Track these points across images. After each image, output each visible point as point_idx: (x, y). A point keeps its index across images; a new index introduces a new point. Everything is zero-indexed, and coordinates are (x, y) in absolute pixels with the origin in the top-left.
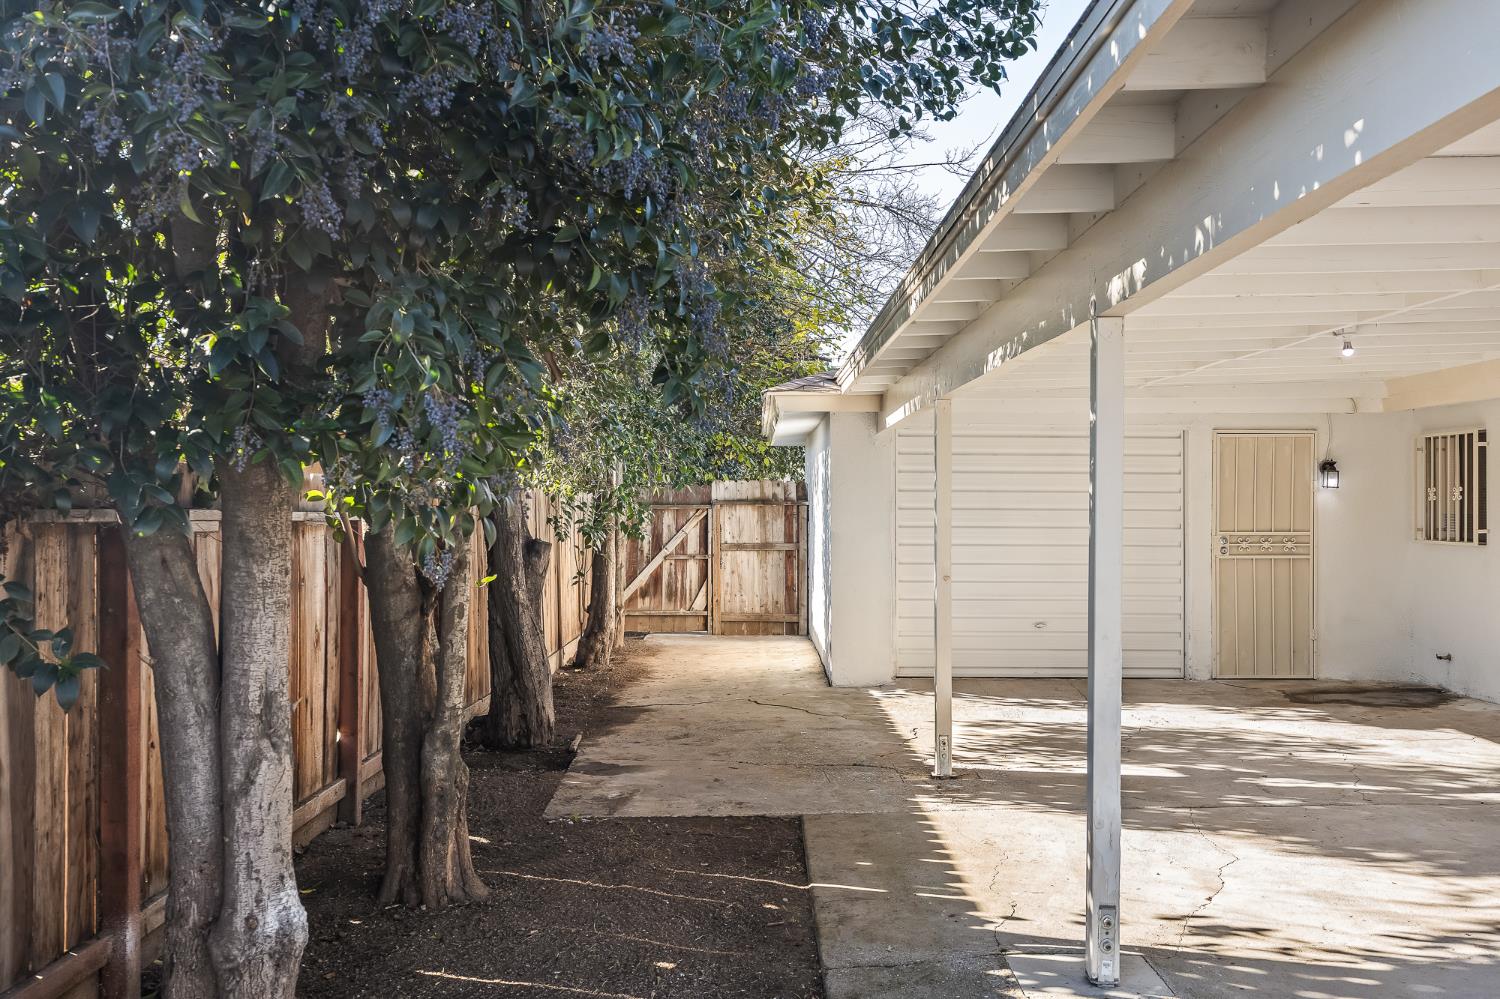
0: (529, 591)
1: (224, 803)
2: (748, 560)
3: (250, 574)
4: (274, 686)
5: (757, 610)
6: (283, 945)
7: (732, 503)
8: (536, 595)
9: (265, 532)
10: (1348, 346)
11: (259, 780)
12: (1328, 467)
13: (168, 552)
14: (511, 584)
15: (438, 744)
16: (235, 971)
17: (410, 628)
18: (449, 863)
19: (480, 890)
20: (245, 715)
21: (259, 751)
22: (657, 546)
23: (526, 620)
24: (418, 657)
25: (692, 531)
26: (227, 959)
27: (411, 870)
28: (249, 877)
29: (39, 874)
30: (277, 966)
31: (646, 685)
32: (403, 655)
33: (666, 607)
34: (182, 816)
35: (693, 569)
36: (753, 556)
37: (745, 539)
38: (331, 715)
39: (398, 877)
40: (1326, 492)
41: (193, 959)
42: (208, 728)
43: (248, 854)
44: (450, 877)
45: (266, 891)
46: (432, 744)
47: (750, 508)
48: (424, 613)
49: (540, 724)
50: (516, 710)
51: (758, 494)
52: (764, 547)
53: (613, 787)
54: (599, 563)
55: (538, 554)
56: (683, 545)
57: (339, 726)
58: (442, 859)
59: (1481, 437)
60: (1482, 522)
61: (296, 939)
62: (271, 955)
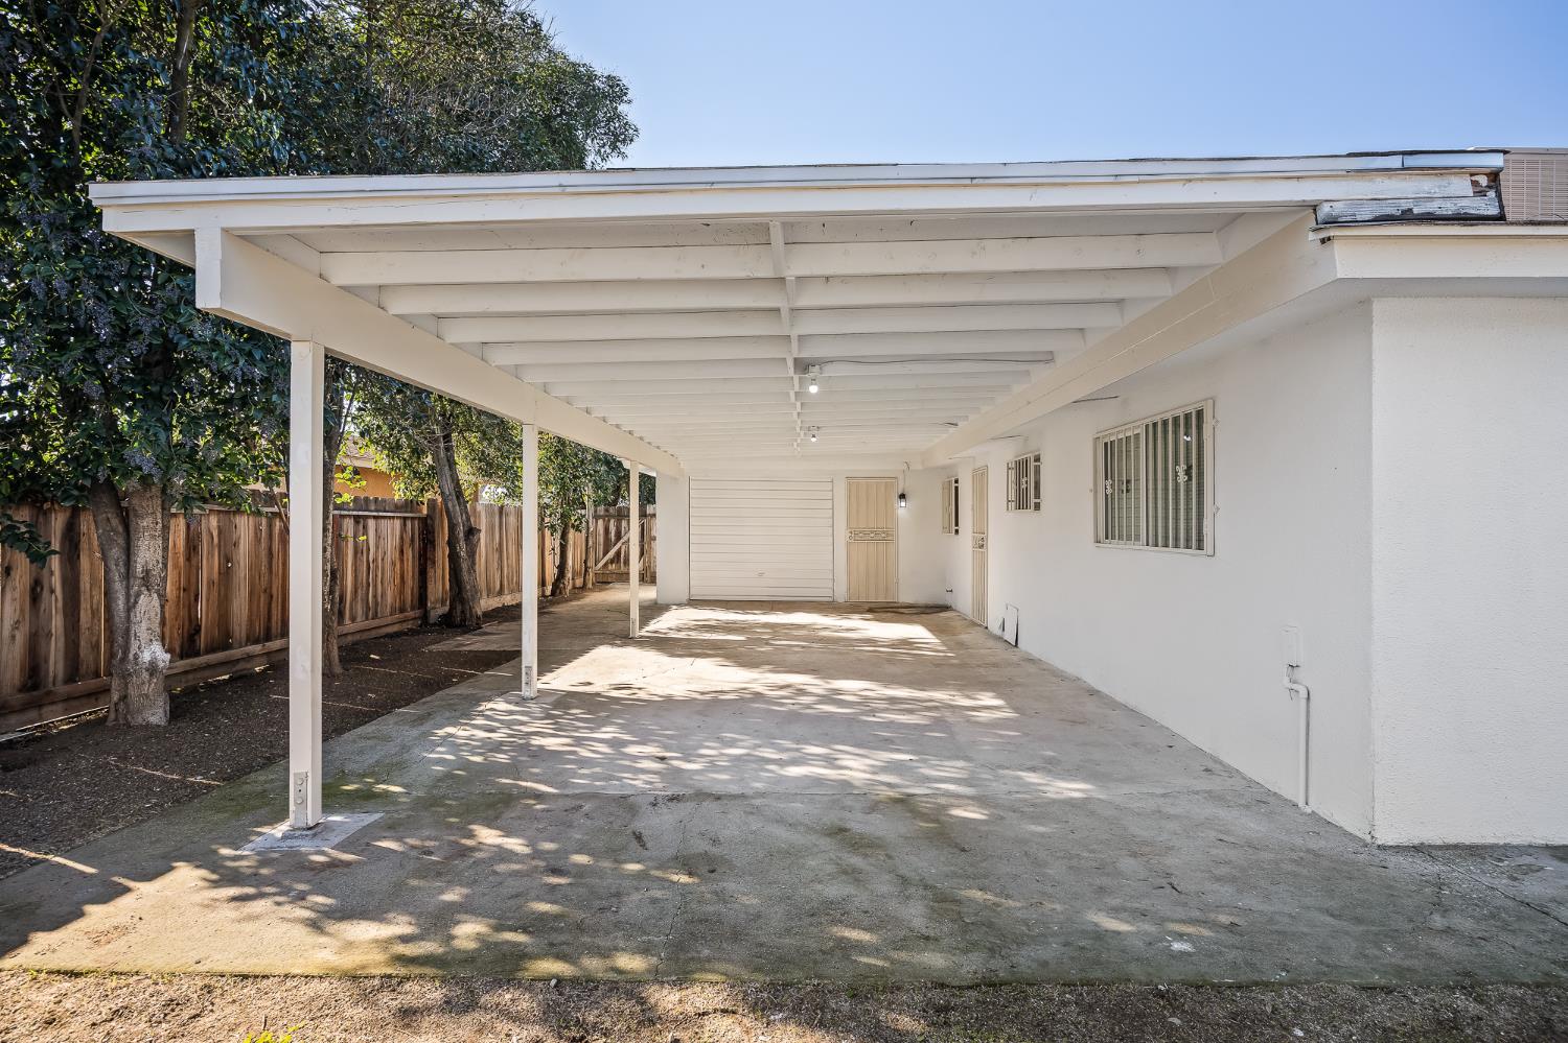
0: (467, 552)
1: (129, 611)
3: (137, 523)
4: (150, 567)
6: (154, 666)
10: (814, 436)
11: (140, 602)
12: (902, 496)
13: (109, 515)
14: (456, 548)
16: (129, 675)
20: (136, 577)
21: (142, 591)
23: (465, 566)
26: (128, 670)
28: (136, 639)
29: (82, 643)
30: (151, 675)
33: (623, 569)
40: (902, 509)
42: (123, 582)
43: (135, 631)
45: (144, 645)
49: (471, 616)
50: (460, 610)
54: (564, 546)
55: (473, 535)
59: (956, 482)
60: (957, 525)
61: (161, 665)
62: (147, 670)
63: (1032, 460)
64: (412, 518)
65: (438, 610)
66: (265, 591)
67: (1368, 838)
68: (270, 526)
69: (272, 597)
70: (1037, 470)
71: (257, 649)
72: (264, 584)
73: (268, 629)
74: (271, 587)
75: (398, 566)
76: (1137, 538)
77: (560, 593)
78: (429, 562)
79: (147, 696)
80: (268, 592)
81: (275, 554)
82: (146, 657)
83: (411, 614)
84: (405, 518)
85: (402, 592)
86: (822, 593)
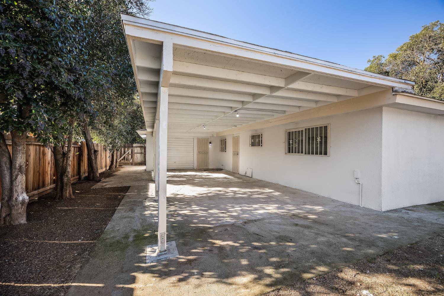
1: (12, 182)
2: (139, 155)
3: (17, 148)
4: (22, 165)
5: (140, 162)
6: (23, 202)
7: (136, 147)
8: (96, 158)
9: (19, 142)
10: (204, 127)
11: (18, 178)
12: (210, 143)
14: (91, 156)
15: (65, 176)
16: (13, 206)
17: (61, 160)
18: (68, 194)
19: (73, 197)
20: (15, 169)
21: (18, 174)
22: (125, 153)
23: (94, 162)
24: (63, 164)
25: (130, 151)
26: (12, 204)
27: (61, 195)
28: (16, 192)
30: (22, 205)
31: (119, 172)
32: (60, 164)
33: (126, 162)
34: (4, 184)
35: (130, 156)
36: (139, 154)
37: (138, 152)
38: (52, 175)
39: (58, 196)
40: (210, 146)
41: (6, 205)
42: (9, 171)
43: (16, 189)
44: (68, 195)
45: (19, 194)
46: (64, 176)
47: (139, 148)
48: (64, 158)
49: (96, 177)
50: (92, 175)
51: (140, 146)
52: (141, 153)
53: (104, 184)
54: (113, 155)
55: (96, 152)
56: (129, 153)
57: (54, 176)
58: (66, 193)
59: (226, 140)
60: (226, 149)
61: (26, 201)
62: (21, 203)
63: (261, 135)
64: (76, 147)
65: (84, 175)
66: (38, 172)
67: (381, 211)
68: (40, 149)
69: (40, 174)
70: (262, 137)
71: (36, 192)
72: (38, 169)
73: (39, 185)
74: (40, 171)
75: (73, 162)
76: (302, 152)
77: (112, 169)
78: (81, 161)
79: (20, 213)
80: (39, 172)
81: (41, 159)
82: (20, 198)
83: (76, 177)
84: (75, 147)
85: (74, 171)
86: (191, 166)
